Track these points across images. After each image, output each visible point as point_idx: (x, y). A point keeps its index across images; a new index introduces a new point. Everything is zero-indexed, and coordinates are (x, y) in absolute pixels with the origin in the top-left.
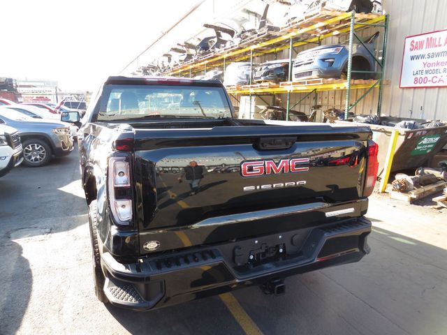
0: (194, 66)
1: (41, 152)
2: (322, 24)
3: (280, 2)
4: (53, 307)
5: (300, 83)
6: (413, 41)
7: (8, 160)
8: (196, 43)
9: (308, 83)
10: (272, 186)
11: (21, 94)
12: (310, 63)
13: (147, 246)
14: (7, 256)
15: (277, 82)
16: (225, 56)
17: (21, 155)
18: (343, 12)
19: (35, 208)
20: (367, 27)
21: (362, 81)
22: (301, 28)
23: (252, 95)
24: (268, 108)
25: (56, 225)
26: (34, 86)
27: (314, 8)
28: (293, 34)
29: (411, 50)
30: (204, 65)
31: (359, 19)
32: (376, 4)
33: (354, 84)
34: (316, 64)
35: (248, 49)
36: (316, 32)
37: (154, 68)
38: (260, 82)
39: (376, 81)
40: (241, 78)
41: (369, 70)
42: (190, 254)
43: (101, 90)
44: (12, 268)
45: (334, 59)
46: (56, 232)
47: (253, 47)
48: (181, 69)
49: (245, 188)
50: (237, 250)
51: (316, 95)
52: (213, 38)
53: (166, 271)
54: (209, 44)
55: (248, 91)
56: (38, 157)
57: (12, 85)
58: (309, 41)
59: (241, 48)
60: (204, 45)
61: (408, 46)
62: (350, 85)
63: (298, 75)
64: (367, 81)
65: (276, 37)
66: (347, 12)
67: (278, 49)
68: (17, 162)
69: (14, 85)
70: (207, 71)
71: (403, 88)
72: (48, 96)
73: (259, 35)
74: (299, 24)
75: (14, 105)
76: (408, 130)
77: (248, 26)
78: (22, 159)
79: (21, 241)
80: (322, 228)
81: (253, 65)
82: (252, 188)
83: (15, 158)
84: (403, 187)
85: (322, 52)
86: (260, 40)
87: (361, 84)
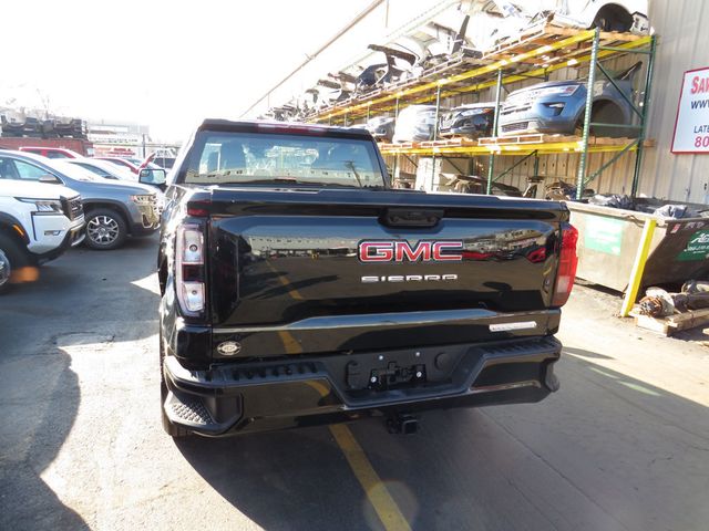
0: (351, 108)
1: (112, 229)
2: (548, 48)
3: (488, 12)
4: (103, 437)
5: (510, 140)
6: (697, 78)
7: (63, 235)
8: (357, 73)
9: (521, 140)
10: (405, 279)
11: (92, 144)
12: (526, 109)
13: (223, 348)
14: (49, 367)
15: (475, 138)
16: (399, 95)
17: (82, 231)
18: (581, 29)
19: (96, 307)
20: (623, 54)
21: (609, 140)
22: (516, 54)
23: (436, 157)
24: (459, 177)
25: (121, 331)
26: (112, 133)
27: (538, 22)
28: (504, 63)
29: (693, 92)
30: (366, 108)
31: (609, 41)
32: (639, 17)
33: (595, 145)
34: (535, 110)
35: (433, 85)
36: (541, 61)
37: (292, 111)
38: (449, 137)
39: (632, 140)
40: (419, 129)
41: (622, 123)
42: (283, 365)
43: (193, 138)
44: (55, 383)
45: (563, 103)
46: (121, 341)
47: (441, 82)
48: (332, 112)
49: (364, 279)
50: (350, 366)
51: (537, 159)
52: (383, 66)
53: (244, 383)
54: (377, 75)
55: (429, 151)
56: (107, 236)
57: (80, 129)
58: (529, 74)
59: (423, 84)
60: (369, 77)
61: (688, 86)
62: (588, 145)
63: (507, 128)
64: (617, 141)
65: (477, 67)
66: (589, 29)
67: (481, 86)
68: (75, 240)
69: (83, 129)
70: (371, 117)
71: (677, 153)
72: (132, 149)
73: (449, 64)
74: (511, 47)
75: (79, 158)
76: (673, 218)
77: (436, 49)
78: (84, 236)
79: (70, 350)
80: (483, 348)
81: (440, 110)
82: (375, 279)
83: (73, 234)
84: (656, 309)
85: (545, 92)
86: (453, 72)
87: (608, 145)
